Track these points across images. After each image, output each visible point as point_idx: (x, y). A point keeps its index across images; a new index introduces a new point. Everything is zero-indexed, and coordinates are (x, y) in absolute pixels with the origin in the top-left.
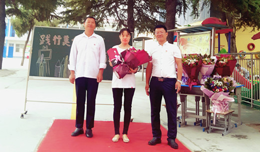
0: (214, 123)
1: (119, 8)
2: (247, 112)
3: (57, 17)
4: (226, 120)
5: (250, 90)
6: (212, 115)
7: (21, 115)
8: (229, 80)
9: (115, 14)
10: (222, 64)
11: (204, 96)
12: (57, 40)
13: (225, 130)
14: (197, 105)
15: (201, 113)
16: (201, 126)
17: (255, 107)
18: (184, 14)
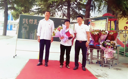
0: (106, 62)
1: (63, 8)
2: (122, 58)
3: (33, 11)
4: (111, 61)
5: (124, 48)
6: (105, 59)
7: (13, 56)
8: (114, 43)
9: (61, 11)
10: (111, 35)
11: (101, 50)
12: (31, 21)
13: (111, 66)
14: (98, 54)
15: (100, 58)
16: (100, 64)
17: (126, 56)
18: (94, 11)
